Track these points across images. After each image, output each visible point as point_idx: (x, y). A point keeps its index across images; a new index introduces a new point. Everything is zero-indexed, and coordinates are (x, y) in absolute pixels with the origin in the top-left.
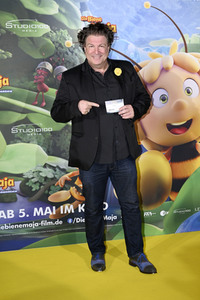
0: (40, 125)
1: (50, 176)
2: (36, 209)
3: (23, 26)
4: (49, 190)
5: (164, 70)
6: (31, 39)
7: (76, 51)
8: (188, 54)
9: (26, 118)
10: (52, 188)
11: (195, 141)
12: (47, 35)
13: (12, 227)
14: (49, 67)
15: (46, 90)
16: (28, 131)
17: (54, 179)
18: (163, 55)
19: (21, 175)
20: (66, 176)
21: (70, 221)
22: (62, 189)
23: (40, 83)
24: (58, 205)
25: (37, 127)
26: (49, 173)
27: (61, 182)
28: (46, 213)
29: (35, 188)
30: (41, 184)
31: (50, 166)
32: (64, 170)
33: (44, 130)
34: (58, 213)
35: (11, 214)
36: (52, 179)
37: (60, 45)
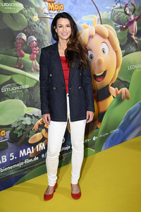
0: (21, 83)
1: (29, 123)
2: (21, 151)
3: (5, 4)
4: (29, 134)
5: (91, 37)
6: (11, 14)
7: (40, 24)
8: (102, 25)
9: (11, 79)
10: (31, 132)
11: (108, 85)
12: (21, 12)
13: (6, 169)
14: (24, 37)
15: (23, 56)
16: (13, 89)
17: (32, 125)
18: (89, 26)
19: (9, 126)
20: (39, 122)
21: (43, 156)
22: (37, 132)
23: (19, 50)
24: (35, 145)
25: (18, 85)
26: (28, 121)
27: (36, 127)
28: (28, 153)
29: (20, 134)
30: (23, 131)
31: (29, 116)
32: (37, 117)
33: (23, 87)
34: (35, 151)
35: (4, 159)
36: (30, 125)
37: (31, 20)
